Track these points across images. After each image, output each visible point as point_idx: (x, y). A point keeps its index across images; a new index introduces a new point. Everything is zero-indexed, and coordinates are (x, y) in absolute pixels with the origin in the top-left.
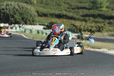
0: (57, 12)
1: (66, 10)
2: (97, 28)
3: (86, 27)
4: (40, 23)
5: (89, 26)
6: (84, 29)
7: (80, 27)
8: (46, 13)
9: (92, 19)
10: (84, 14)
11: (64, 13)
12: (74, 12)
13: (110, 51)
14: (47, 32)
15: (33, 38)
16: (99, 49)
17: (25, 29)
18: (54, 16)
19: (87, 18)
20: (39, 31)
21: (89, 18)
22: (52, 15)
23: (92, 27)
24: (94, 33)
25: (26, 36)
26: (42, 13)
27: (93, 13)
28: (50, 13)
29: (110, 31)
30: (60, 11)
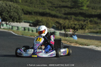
0: (41, 11)
1: (49, 9)
2: (80, 26)
3: (69, 25)
4: (25, 21)
5: (73, 24)
6: (68, 26)
7: (64, 25)
8: (30, 11)
9: (73, 17)
10: (66, 12)
11: (48, 11)
12: (57, 10)
13: (97, 47)
14: (33, 29)
15: (23, 35)
16: (88, 45)
17: (12, 26)
18: (38, 14)
19: (69, 16)
20: (26, 28)
21: (71, 16)
22: (36, 13)
23: (76, 25)
24: (77, 30)
25: (15, 33)
26: (27, 11)
27: (74, 12)
28: (34, 11)
29: (91, 28)
30: (44, 9)
